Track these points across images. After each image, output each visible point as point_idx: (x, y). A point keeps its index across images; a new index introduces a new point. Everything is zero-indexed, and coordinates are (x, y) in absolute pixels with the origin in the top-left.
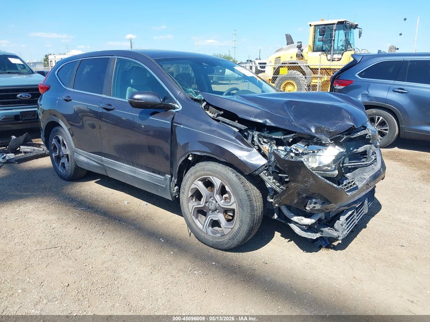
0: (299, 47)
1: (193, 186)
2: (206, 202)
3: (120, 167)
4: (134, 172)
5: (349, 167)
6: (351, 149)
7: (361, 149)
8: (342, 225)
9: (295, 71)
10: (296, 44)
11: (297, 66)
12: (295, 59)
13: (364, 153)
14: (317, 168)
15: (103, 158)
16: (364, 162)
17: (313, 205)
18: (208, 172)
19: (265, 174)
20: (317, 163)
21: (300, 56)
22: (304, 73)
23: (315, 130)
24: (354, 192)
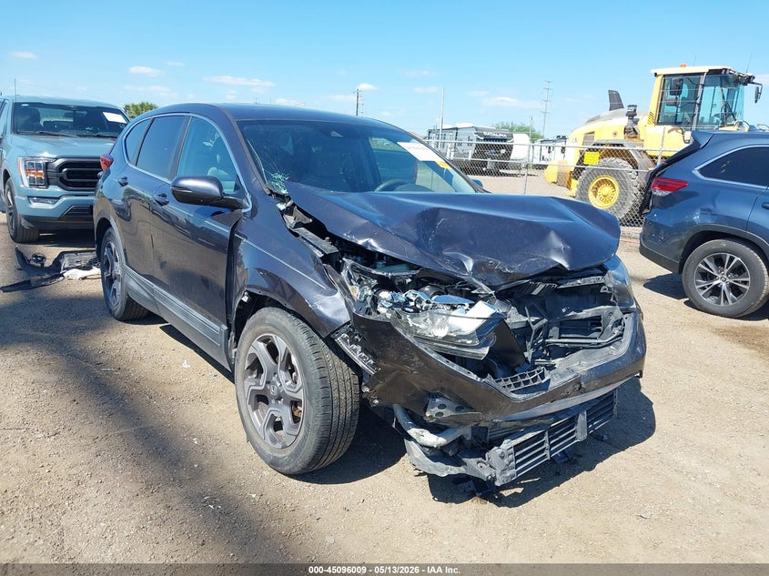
0: (632, 115)
1: (251, 351)
2: (268, 382)
3: (171, 305)
4: (187, 316)
5: (561, 345)
6: (564, 310)
7: (586, 313)
8: (502, 458)
9: (618, 160)
10: (626, 110)
11: (622, 151)
12: (621, 137)
13: (596, 322)
14: (444, 338)
15: (155, 286)
16: (595, 338)
17: (436, 410)
18: (271, 328)
19: (345, 340)
20: (447, 328)
21: (631, 132)
22: (634, 165)
23: (474, 266)
24: (535, 395)
